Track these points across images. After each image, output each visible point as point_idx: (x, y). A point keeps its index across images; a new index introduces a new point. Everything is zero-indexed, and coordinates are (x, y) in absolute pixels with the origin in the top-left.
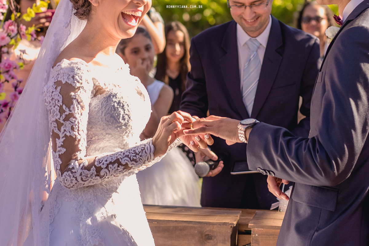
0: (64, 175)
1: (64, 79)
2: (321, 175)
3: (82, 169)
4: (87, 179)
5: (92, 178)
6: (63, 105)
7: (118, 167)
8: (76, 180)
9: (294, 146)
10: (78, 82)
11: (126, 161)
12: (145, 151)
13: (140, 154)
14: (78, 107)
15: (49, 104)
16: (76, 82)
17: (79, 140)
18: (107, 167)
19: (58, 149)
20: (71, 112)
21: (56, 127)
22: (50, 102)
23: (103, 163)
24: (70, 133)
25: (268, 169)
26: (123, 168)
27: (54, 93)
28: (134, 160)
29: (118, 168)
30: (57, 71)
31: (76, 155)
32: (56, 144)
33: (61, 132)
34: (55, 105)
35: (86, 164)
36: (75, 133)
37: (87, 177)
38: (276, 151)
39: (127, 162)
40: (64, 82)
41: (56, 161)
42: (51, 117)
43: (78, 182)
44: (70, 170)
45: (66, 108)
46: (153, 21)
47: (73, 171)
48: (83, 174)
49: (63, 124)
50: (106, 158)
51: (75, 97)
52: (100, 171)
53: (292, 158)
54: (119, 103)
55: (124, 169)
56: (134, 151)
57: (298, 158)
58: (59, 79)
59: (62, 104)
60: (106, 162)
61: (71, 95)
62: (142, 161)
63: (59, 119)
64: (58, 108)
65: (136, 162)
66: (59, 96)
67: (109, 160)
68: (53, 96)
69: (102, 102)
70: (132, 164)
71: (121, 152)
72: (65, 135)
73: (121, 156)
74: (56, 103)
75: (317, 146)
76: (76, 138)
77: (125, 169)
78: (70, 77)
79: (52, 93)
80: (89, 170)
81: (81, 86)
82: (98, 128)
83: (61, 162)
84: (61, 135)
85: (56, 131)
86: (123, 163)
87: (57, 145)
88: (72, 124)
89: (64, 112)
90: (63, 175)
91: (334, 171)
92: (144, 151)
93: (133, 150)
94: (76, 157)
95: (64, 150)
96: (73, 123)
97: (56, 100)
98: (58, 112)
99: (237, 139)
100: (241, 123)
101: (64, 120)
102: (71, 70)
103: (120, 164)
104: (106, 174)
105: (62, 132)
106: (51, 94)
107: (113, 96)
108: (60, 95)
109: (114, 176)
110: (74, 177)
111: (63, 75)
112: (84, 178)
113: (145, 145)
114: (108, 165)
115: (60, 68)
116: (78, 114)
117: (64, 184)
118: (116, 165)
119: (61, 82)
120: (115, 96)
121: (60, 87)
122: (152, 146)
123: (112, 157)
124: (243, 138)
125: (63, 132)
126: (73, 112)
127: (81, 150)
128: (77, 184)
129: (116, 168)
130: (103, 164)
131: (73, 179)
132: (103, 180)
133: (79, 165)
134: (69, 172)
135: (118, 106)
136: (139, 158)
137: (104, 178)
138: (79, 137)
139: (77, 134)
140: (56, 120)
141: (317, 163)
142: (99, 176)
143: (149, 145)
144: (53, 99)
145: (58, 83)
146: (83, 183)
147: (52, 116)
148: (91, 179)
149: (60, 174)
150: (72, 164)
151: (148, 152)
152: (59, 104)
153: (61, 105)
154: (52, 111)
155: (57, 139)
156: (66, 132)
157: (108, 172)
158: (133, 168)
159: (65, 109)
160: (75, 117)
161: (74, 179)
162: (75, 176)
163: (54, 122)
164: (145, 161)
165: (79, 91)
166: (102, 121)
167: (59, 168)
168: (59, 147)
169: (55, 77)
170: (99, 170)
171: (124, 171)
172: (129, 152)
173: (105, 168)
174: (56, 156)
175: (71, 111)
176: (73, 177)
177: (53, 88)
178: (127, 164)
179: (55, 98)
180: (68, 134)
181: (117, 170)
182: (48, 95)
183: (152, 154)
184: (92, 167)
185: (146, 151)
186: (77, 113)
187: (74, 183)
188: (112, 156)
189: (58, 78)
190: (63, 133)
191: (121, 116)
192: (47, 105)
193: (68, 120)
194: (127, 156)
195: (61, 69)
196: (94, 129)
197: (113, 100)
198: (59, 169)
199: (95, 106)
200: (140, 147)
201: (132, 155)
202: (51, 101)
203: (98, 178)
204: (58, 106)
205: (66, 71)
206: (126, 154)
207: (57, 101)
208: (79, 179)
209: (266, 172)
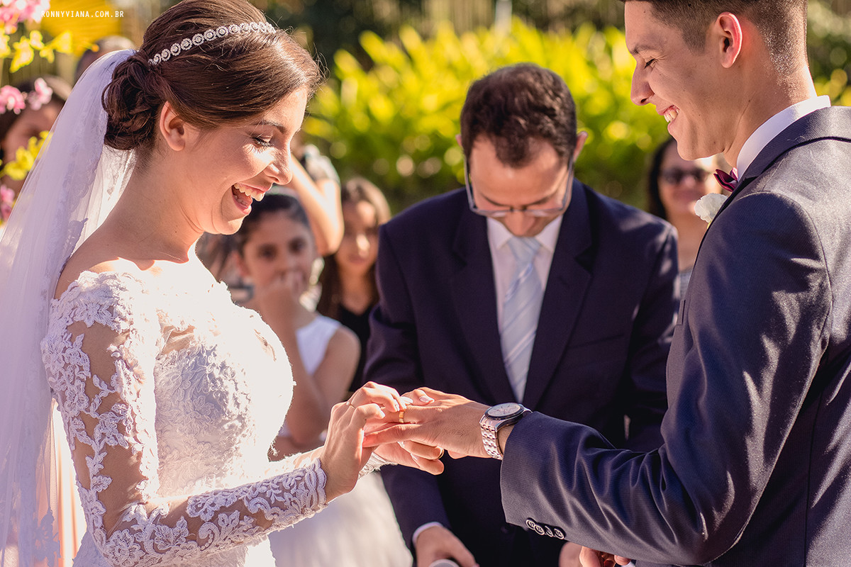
0: (114, 538)
1: (89, 317)
2: (672, 540)
3: (155, 522)
4: (167, 547)
5: (179, 545)
6: (92, 376)
7: (241, 519)
8: (142, 549)
9: (608, 474)
10: (124, 319)
11: (259, 506)
12: (305, 484)
13: (293, 491)
14: (129, 378)
15: (59, 378)
16: (117, 319)
17: (140, 455)
18: (214, 520)
19: (94, 481)
20: (112, 392)
21: (82, 430)
22: (61, 374)
23: (206, 509)
24: (116, 439)
25: (549, 523)
26: (252, 524)
27: (68, 351)
28: (277, 504)
29: (241, 523)
30: (69, 302)
31: (136, 491)
32: (87, 469)
33: (94, 440)
34: (74, 380)
35: (166, 511)
36: (126, 438)
37: (167, 542)
38: (568, 483)
39: (262, 508)
40: (89, 324)
41: (92, 509)
42: (68, 409)
43: (147, 553)
44: (127, 526)
45: (100, 382)
46: (314, 178)
47: (135, 528)
48: (158, 536)
49: (97, 421)
50: (213, 499)
51: (119, 355)
52: (199, 529)
53: (605, 501)
54: (223, 366)
55: (254, 525)
56: (278, 484)
57: (618, 500)
58: (78, 318)
59: (90, 375)
60: (213, 508)
61: (110, 351)
62: (296, 507)
63: (87, 410)
64: (83, 385)
65: (284, 509)
66: (80, 356)
67: (220, 502)
68: (66, 358)
69: (184, 369)
70: (273, 514)
71: (249, 487)
72: (106, 444)
73: (247, 494)
74: (76, 373)
75: (663, 473)
76: (130, 449)
77: (257, 525)
78: (103, 310)
79: (64, 352)
80: (172, 526)
81: (131, 329)
82: (178, 431)
83: (103, 511)
84: (96, 448)
85: (84, 439)
86: (253, 509)
87: (90, 471)
88: (119, 419)
89: (98, 391)
90: (111, 540)
91: (702, 531)
92: (303, 483)
93: (276, 482)
94: (136, 494)
95: (107, 481)
96: (120, 416)
97: (74, 367)
98: (81, 394)
99: (479, 451)
100: (487, 414)
101: (99, 412)
102: (102, 294)
103: (244, 513)
104: (211, 537)
105: (97, 440)
106: (60, 355)
107: (209, 353)
108: (82, 354)
109: (232, 542)
110: (138, 543)
111: (85, 307)
112: (160, 543)
113: (304, 471)
114: (216, 513)
115: (78, 293)
116: (131, 393)
117: (114, 560)
118: (236, 514)
119: (82, 323)
120: (212, 351)
121: (83, 335)
122: (321, 473)
123: (226, 497)
124: (493, 448)
125: (99, 439)
126: (118, 390)
127: (145, 478)
128: (145, 560)
129: (236, 521)
130: (205, 512)
131: (135, 546)
132: (208, 550)
133: (149, 515)
134: (125, 531)
135: (222, 376)
136: (290, 499)
137: (207, 545)
138: (138, 448)
139: (132, 440)
140: (81, 413)
141: (663, 513)
142: (195, 541)
143: (314, 470)
144: (66, 365)
145: (74, 328)
146: (158, 556)
147: (69, 406)
148: (177, 548)
149: (104, 538)
150: (132, 512)
151: (312, 487)
152: (82, 377)
153: (87, 377)
154: (67, 393)
155: (87, 458)
156: (106, 439)
157: (216, 531)
158: (276, 523)
159: (98, 386)
160: (123, 402)
161: (138, 548)
162: (140, 541)
163: (75, 419)
164: (305, 506)
165: (129, 340)
166: (187, 413)
167: (99, 524)
168: (94, 476)
169: (66, 315)
170: (194, 525)
171: (254, 530)
172: (267, 486)
173: (210, 521)
174: (91, 497)
175: (113, 388)
176: (135, 542)
177: (65, 339)
178: (260, 513)
179: (72, 363)
180: (112, 443)
181: (239, 526)
182: (53, 357)
183: (321, 491)
184: (179, 519)
185: (308, 484)
186: (128, 392)
187: (136, 559)
188: (226, 494)
189: (75, 315)
190: (100, 441)
191: (230, 397)
192: (54, 381)
193: (109, 410)
194: (263, 495)
195: (81, 294)
196: (167, 433)
197: (209, 362)
198: (100, 526)
199: (167, 379)
200: (294, 476)
201: (274, 491)
202: (63, 371)
203: (193, 544)
204: (82, 380)
205: (92, 299)
206: (259, 490)
207: (78, 369)
208: (148, 546)
209: (545, 530)
